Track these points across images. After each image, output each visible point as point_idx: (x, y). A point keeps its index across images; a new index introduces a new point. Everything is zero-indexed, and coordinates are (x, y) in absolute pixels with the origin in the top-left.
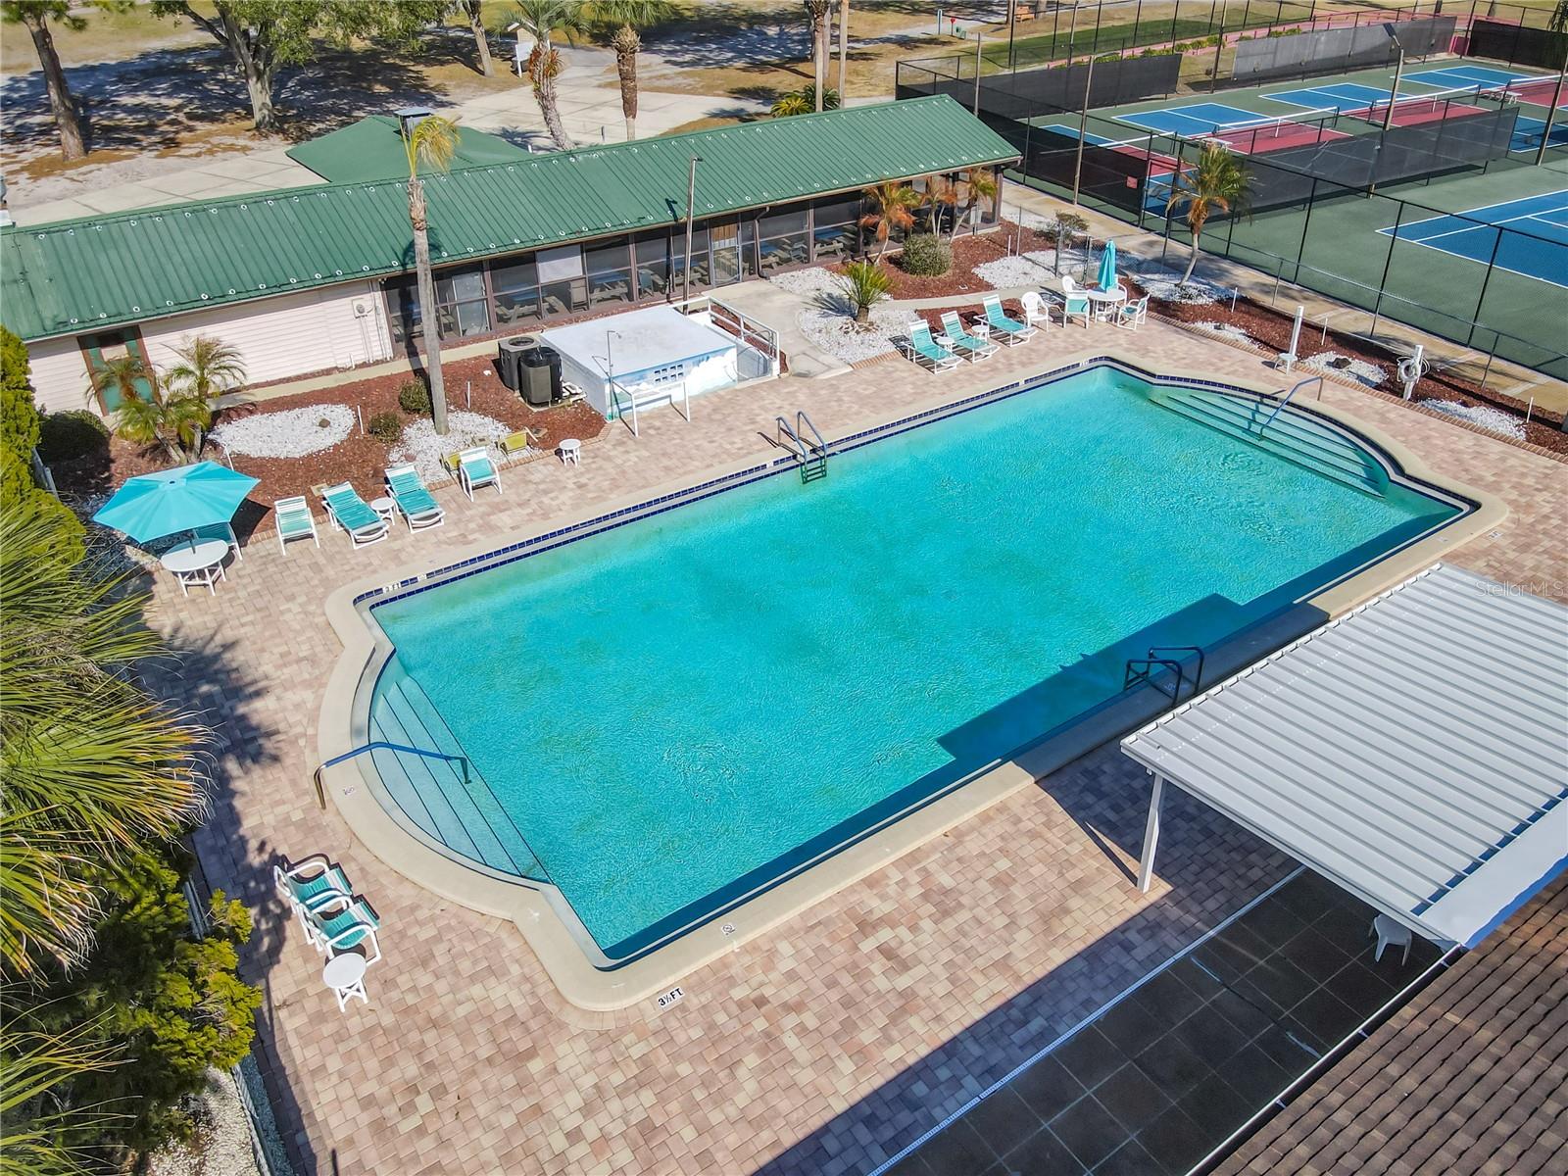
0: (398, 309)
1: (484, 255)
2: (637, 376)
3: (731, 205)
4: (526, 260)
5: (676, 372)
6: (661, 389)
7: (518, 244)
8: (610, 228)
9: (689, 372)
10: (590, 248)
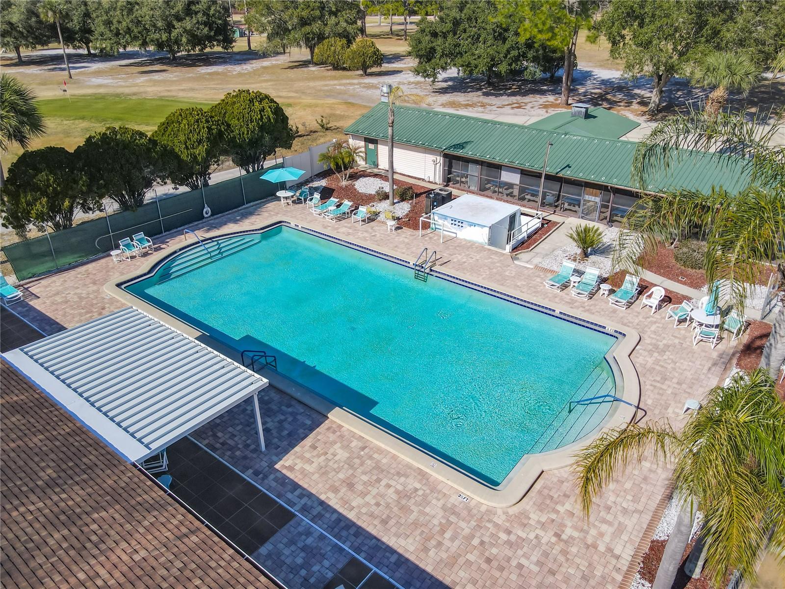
0: (447, 166)
1: (482, 159)
2: (444, 217)
3: (603, 180)
4: (499, 167)
5: (460, 224)
6: (454, 229)
7: (497, 160)
8: (536, 168)
9: (466, 228)
10: (524, 173)
